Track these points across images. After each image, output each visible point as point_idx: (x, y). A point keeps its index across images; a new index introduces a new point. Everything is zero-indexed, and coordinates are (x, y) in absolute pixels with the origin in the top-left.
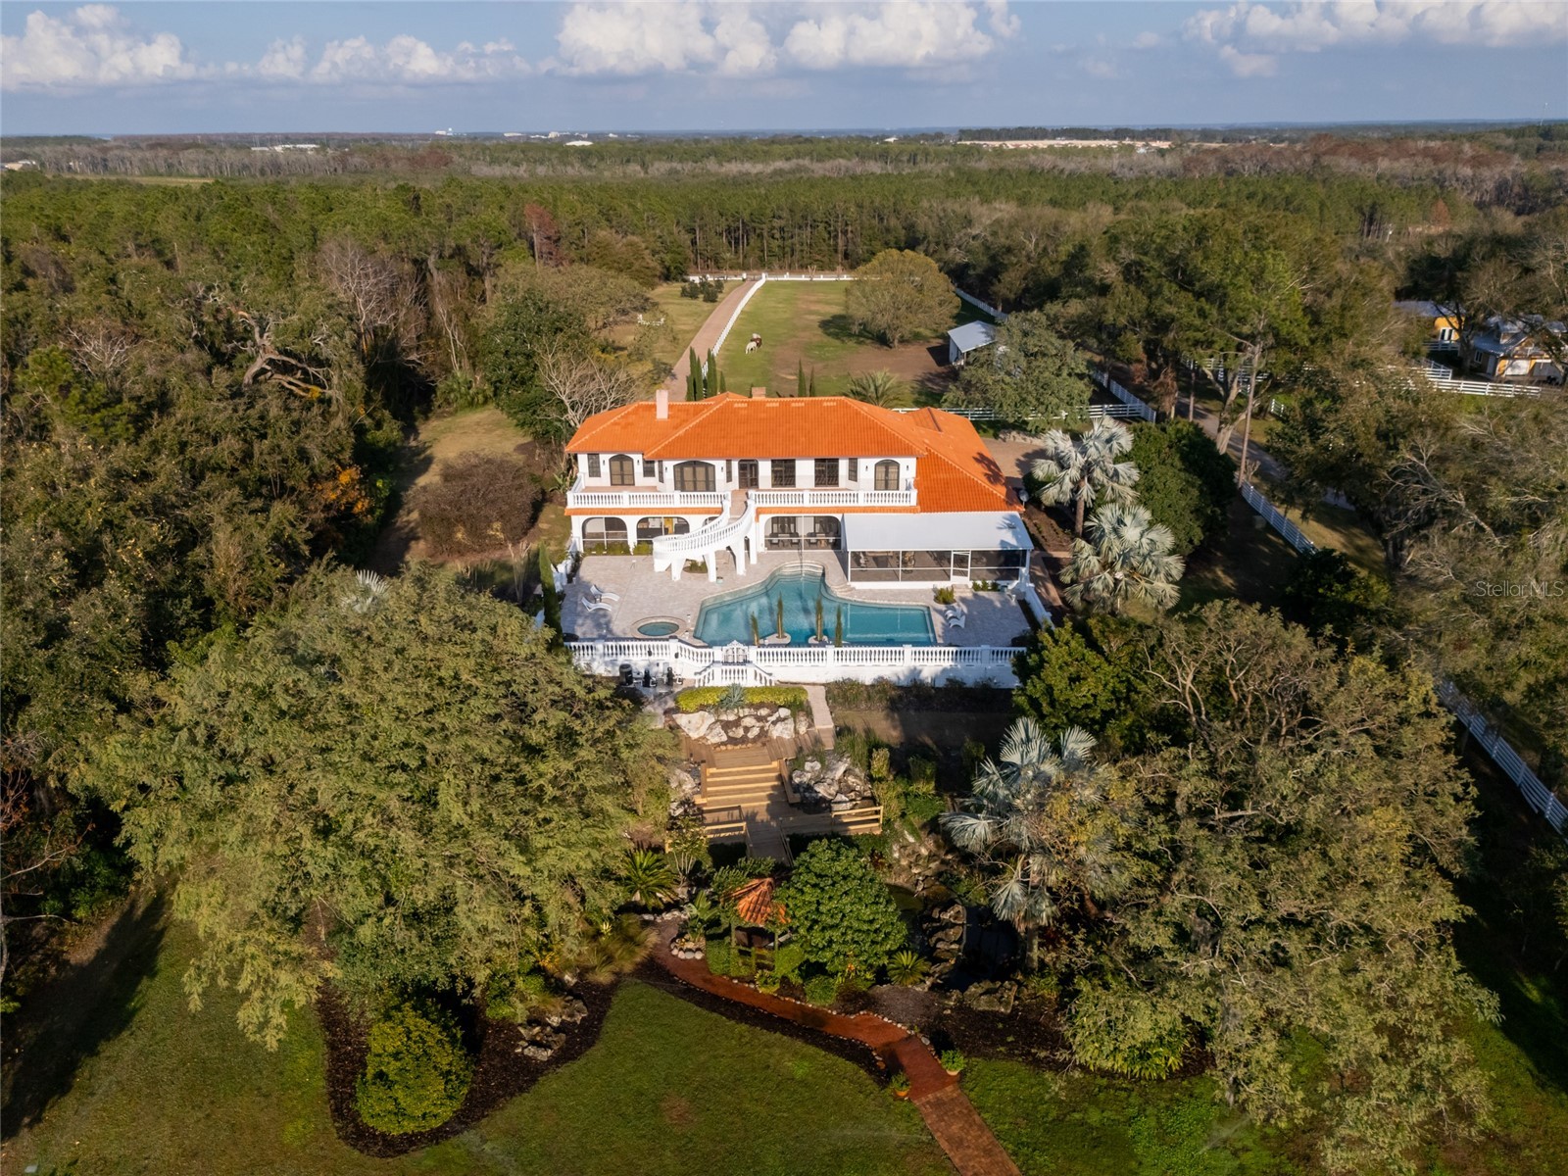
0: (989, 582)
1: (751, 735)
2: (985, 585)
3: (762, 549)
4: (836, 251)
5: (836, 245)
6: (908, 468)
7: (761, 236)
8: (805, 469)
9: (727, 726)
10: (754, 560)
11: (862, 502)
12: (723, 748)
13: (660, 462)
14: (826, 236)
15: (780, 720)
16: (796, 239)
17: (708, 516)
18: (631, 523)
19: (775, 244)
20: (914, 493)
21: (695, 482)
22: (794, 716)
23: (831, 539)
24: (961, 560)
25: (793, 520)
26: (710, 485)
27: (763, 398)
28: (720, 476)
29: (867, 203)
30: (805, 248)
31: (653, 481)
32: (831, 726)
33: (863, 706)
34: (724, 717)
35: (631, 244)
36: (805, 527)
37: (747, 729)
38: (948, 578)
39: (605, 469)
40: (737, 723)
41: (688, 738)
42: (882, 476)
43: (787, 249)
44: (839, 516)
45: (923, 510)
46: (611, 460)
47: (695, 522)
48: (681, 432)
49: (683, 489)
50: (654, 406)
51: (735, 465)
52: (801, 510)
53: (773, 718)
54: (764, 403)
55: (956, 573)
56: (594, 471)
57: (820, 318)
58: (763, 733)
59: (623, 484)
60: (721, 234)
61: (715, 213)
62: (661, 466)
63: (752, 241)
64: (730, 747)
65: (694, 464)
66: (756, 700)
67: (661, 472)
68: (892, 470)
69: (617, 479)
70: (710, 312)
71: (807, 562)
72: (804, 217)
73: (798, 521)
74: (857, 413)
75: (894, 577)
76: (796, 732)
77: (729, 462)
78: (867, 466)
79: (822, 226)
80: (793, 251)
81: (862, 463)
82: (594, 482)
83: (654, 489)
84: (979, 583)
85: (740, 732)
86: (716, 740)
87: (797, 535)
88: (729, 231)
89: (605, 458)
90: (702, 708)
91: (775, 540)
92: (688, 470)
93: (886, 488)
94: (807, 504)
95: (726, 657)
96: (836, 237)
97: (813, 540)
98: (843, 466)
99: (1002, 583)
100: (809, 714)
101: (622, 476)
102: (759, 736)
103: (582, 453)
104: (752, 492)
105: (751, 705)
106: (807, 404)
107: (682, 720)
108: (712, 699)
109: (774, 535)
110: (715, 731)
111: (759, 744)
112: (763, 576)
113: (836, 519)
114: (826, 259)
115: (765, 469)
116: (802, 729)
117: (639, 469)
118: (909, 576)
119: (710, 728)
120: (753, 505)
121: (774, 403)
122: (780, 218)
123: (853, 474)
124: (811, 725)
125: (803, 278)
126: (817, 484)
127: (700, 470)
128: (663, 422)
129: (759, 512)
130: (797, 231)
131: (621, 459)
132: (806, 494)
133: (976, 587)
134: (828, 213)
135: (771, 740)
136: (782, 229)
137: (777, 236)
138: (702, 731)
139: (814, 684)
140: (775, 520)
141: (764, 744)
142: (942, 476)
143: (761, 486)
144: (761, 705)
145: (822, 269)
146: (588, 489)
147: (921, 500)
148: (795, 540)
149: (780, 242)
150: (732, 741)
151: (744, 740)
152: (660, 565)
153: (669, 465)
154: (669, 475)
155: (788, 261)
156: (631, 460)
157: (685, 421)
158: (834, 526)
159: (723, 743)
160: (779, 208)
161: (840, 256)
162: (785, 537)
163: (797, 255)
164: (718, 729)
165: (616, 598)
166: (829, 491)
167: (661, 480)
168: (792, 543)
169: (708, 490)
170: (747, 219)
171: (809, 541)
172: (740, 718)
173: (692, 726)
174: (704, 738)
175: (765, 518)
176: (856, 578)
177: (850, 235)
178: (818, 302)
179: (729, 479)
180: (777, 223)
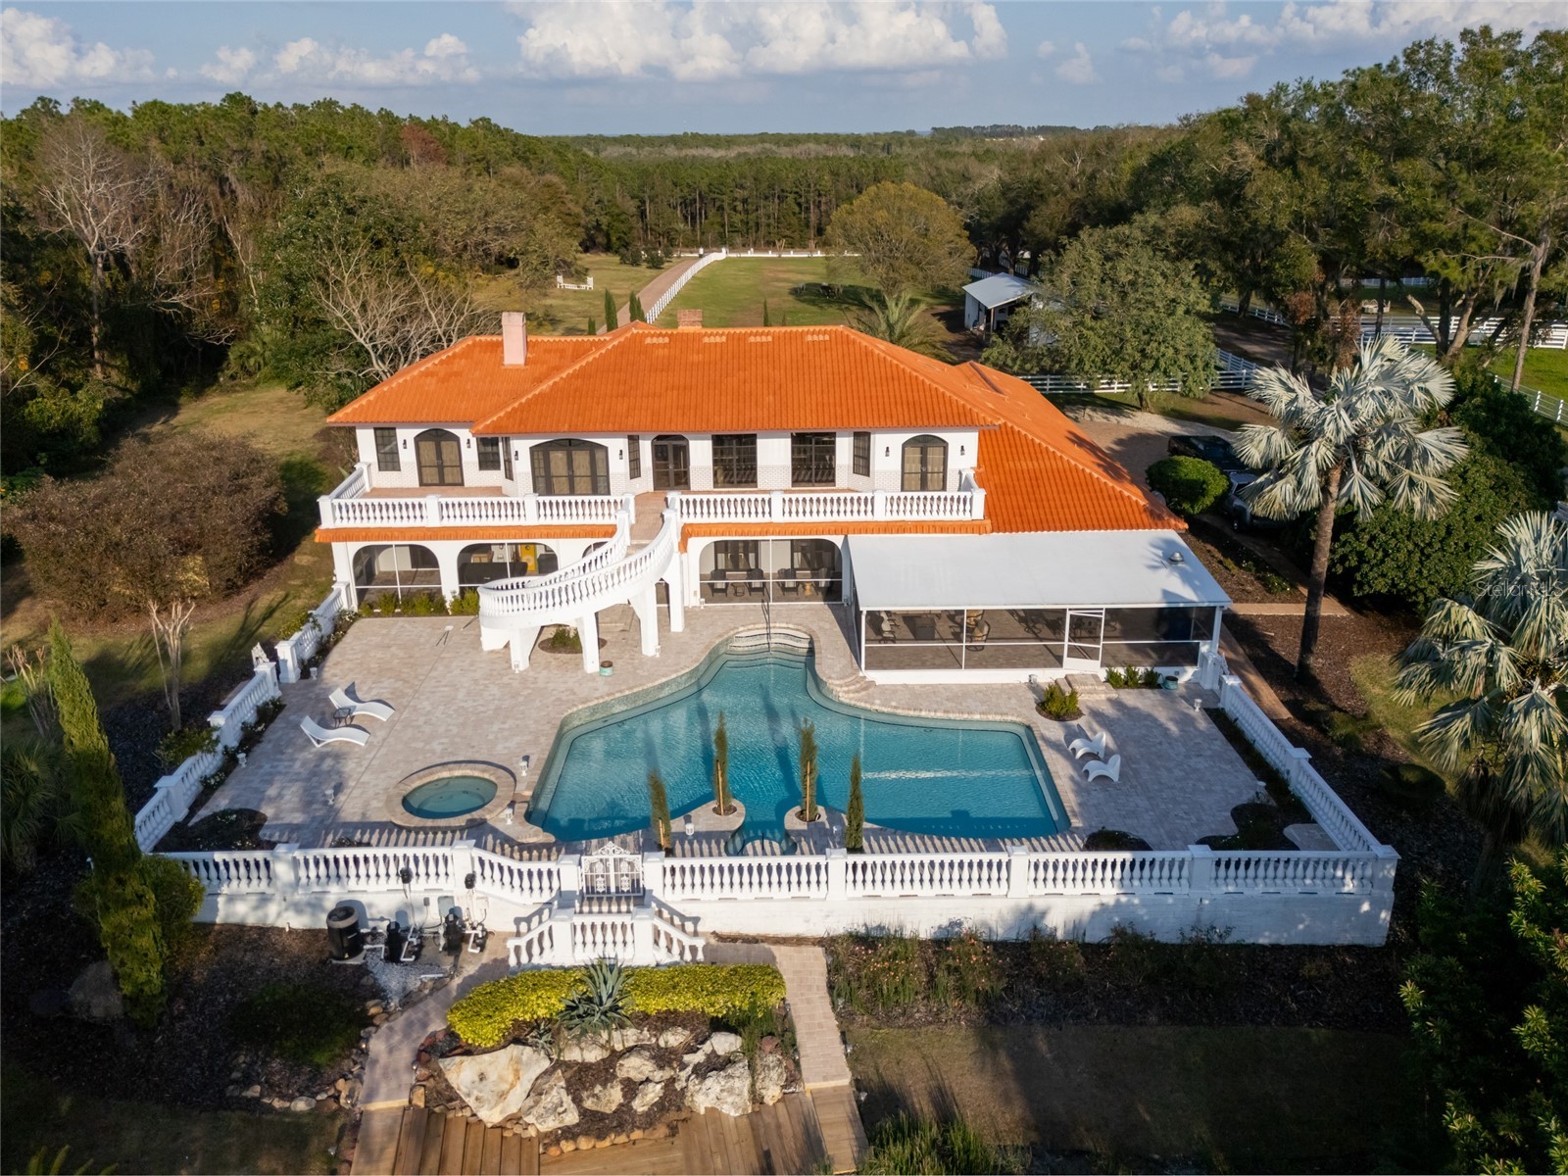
0: (1141, 670)
1: (640, 1105)
2: (1132, 675)
3: (695, 600)
4: (807, 225)
5: (807, 219)
6: (963, 450)
7: (721, 208)
8: (774, 454)
9: (581, 1079)
10: (677, 624)
11: (881, 514)
12: (567, 1146)
13: (507, 441)
14: (797, 210)
15: (718, 1064)
16: (761, 211)
17: (592, 541)
18: (447, 554)
19: (737, 218)
20: (979, 496)
21: (571, 478)
22: (750, 1052)
23: (823, 582)
24: (1084, 627)
25: (754, 546)
26: (599, 483)
27: (698, 329)
28: (618, 466)
29: (843, 171)
30: (772, 221)
31: (495, 477)
32: (845, 1081)
33: (920, 1012)
34: (573, 1055)
35: (548, 185)
36: (774, 559)
37: (631, 1088)
38: (1059, 661)
39: (407, 456)
40: (603, 1072)
41: (473, 1124)
42: (916, 467)
43: (751, 224)
44: (837, 540)
45: (997, 528)
46: (418, 439)
47: (568, 551)
48: (545, 387)
49: (549, 490)
50: (500, 344)
51: (646, 448)
52: (766, 529)
53: (698, 1057)
54: (701, 336)
55: (1075, 652)
56: (388, 460)
57: (791, 285)
58: (673, 1099)
59: (442, 483)
60: (675, 208)
61: (669, 183)
62: (507, 452)
63: (710, 214)
64: (584, 1143)
65: (570, 445)
66: (656, 1005)
67: (508, 461)
68: (934, 454)
69: (432, 475)
70: (653, 278)
71: (778, 627)
72: (771, 187)
73: (762, 547)
74: (868, 353)
75: (952, 661)
76: (756, 1098)
77: (633, 440)
78: (888, 448)
79: (791, 198)
80: (757, 224)
81: (879, 441)
82: (388, 479)
83: (497, 491)
84: (1121, 671)
85: (612, 1098)
86: (550, 1124)
87: (760, 575)
88: (685, 204)
89: (406, 436)
90: (518, 1035)
91: (720, 584)
92: (558, 458)
93: (924, 487)
94: (778, 517)
95: (590, 880)
96: (808, 209)
97: (790, 583)
98: (844, 448)
99: (1165, 671)
100: (788, 1045)
101: (441, 468)
102: (661, 1106)
103: (365, 425)
104: (675, 496)
105: (642, 1020)
106: (776, 338)
107: (460, 1073)
108: (545, 1005)
109: (719, 574)
110: (548, 1100)
111: (662, 1131)
112: (693, 658)
113: (832, 545)
114: (796, 235)
115: (701, 454)
116: (772, 1093)
117: (470, 455)
118: (980, 659)
119: (536, 1091)
120: (674, 520)
121: (717, 336)
122: (742, 187)
123: (862, 463)
124: (793, 1077)
125: (770, 254)
126: (796, 482)
127: (581, 458)
128: (516, 369)
129: (687, 532)
130: (762, 203)
131: (436, 438)
132: (777, 499)
133: (1113, 679)
134: (797, 183)
135: (689, 1117)
136: (745, 201)
137: (740, 208)
138: (514, 1103)
139: (799, 941)
140: (720, 547)
141: (673, 1131)
142: (1025, 465)
143: (693, 486)
144: (667, 1020)
145: (791, 246)
146: (376, 492)
147: (990, 510)
148: (757, 583)
149: (743, 216)
150: (594, 1124)
151: (622, 1120)
152: (491, 639)
153: (522, 447)
154: (523, 466)
155: (751, 238)
156: (456, 439)
157: (558, 369)
158: (826, 556)
159: (569, 1133)
160: (743, 176)
161: (812, 232)
162: (738, 578)
163: (763, 230)
164: (557, 1092)
165: (383, 714)
166: (819, 493)
167: (509, 475)
168: (751, 589)
169: (595, 492)
170: (705, 188)
171: (783, 587)
172: (615, 1056)
173: (487, 1090)
174: (515, 1119)
175: (698, 544)
176: (877, 662)
177: (823, 208)
178: (789, 271)
179: (635, 471)
180: (739, 194)
